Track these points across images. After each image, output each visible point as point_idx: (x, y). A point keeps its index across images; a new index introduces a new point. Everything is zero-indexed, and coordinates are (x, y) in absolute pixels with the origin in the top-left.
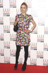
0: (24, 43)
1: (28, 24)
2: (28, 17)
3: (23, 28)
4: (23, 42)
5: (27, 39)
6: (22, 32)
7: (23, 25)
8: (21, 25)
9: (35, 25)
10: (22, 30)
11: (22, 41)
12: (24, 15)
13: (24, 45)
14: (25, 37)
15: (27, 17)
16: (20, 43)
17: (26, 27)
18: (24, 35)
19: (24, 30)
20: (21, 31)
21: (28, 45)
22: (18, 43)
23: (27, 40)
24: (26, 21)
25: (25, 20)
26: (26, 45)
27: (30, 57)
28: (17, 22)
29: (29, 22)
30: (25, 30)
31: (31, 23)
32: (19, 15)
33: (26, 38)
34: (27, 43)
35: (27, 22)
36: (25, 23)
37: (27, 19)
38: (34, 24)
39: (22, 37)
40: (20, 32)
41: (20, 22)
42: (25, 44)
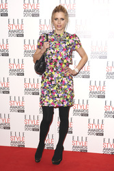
0: (61, 99)
1: (70, 56)
2: (70, 38)
3: (58, 65)
4: (58, 97)
5: (68, 90)
6: (55, 75)
7: (59, 58)
8: (54, 58)
9: (84, 58)
10: (55, 69)
11: (56, 95)
12: (62, 35)
13: (62, 105)
14: (63, 87)
15: (67, 38)
16: (51, 101)
17: (65, 61)
18: (60, 80)
19: (59, 70)
20: (53, 73)
21: (70, 104)
22: (47, 100)
23: (69, 92)
24: (67, 49)
25: (64, 45)
26: (65, 105)
27: (72, 133)
28: (43, 52)
30: (63, 70)
32: (47, 35)
34: (67, 100)
35: (69, 50)
36: (63, 53)
37: (67, 43)
38: (83, 55)
39: (56, 86)
40: (51, 76)
41: (52, 50)
42: (63, 101)
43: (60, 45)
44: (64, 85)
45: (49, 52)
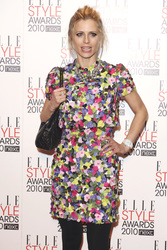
0: (90, 207)
1: (114, 111)
2: (110, 73)
3: (87, 132)
4: (83, 202)
6: (80, 152)
7: (88, 118)
8: (77, 118)
10: (80, 141)
11: (78, 197)
12: (91, 69)
13: (91, 220)
14: (93, 179)
15: (103, 75)
16: (70, 209)
17: (101, 124)
19: (89, 142)
20: (77, 148)
21: (110, 219)
22: (62, 206)
24: (103, 98)
25: (96, 91)
26: (99, 218)
29: (115, 101)
31: (123, 106)
33: (99, 179)
34: (103, 209)
35: (109, 101)
36: (95, 107)
37: (104, 86)
39: (79, 178)
40: (72, 154)
41: (72, 103)
42: (94, 211)
43: (88, 91)
44: (96, 175)
45: (65, 107)
